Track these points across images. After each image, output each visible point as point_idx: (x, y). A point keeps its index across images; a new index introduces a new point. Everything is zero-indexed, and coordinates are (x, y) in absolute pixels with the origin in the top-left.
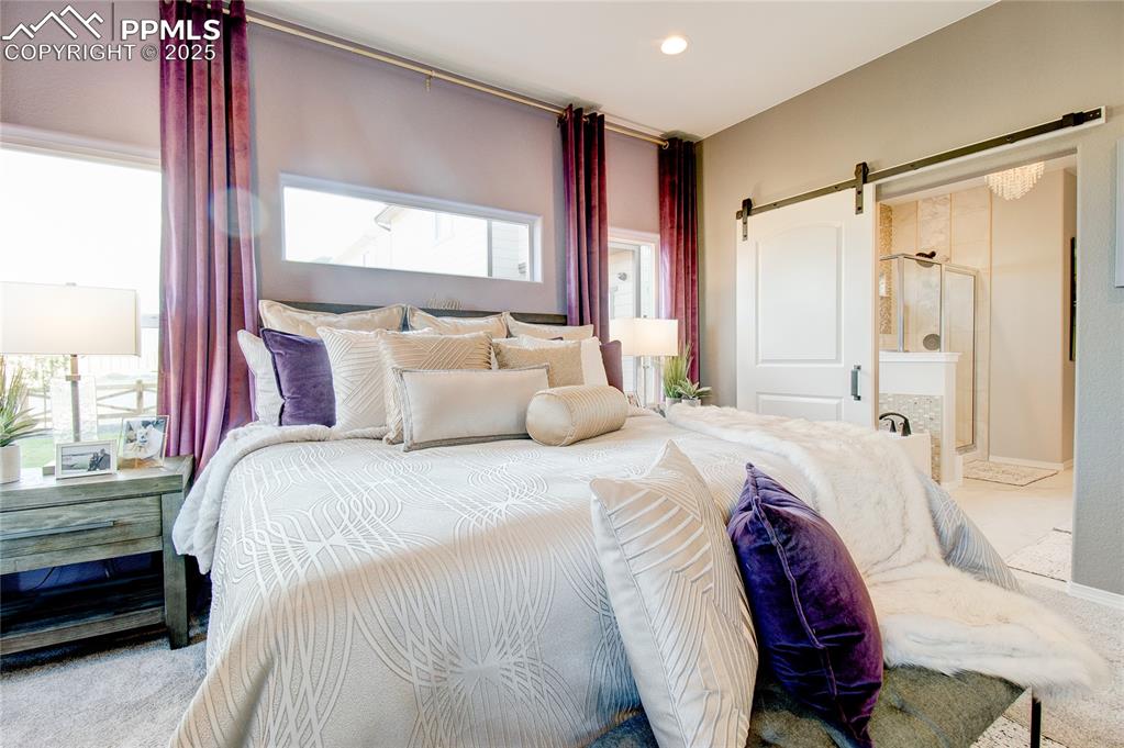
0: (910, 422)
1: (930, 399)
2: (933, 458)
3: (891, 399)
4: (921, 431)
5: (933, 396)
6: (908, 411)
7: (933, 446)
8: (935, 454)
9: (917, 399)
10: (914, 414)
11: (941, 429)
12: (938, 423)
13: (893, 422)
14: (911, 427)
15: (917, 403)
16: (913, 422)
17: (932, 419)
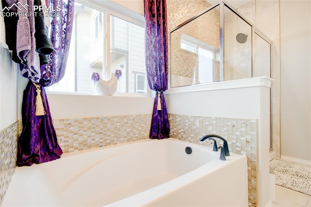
0: (228, 143)
1: (246, 123)
2: (249, 180)
3: (214, 122)
4: (238, 152)
5: (250, 120)
6: (227, 134)
7: (250, 168)
8: (252, 176)
9: (234, 122)
10: (232, 136)
11: (257, 152)
12: (254, 146)
13: (215, 142)
14: (230, 149)
15: (234, 126)
16: (231, 144)
17: (248, 142)
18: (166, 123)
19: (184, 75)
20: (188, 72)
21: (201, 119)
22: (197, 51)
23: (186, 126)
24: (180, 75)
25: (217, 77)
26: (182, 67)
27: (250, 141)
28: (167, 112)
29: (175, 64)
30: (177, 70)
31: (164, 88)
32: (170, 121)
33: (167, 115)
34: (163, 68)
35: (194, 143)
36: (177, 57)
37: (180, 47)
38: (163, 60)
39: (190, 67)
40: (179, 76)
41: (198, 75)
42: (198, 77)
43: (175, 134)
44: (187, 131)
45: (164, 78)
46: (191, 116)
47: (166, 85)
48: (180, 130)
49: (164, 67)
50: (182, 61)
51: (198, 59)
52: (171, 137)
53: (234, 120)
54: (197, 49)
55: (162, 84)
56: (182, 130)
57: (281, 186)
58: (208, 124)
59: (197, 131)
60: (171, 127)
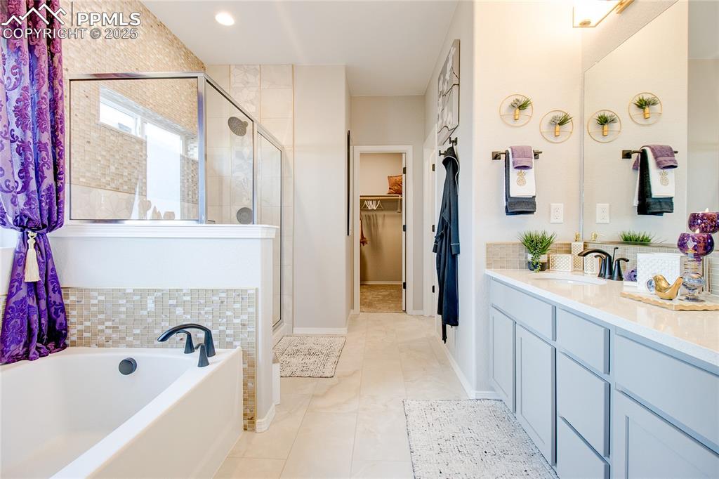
0: (213, 332)
1: (241, 294)
2: (245, 385)
3: (187, 298)
4: (230, 345)
5: (246, 290)
6: (211, 318)
7: (246, 366)
8: (249, 377)
9: (224, 295)
10: (220, 320)
11: (256, 339)
12: (252, 329)
13: (189, 336)
14: (215, 343)
15: (222, 302)
16: (218, 333)
17: (244, 325)
18: (56, 313)
19: (108, 187)
20: (121, 181)
21: (160, 294)
22: (142, 129)
23: (121, 313)
24: (99, 187)
25: (190, 193)
26: (105, 168)
27: (246, 323)
28: (58, 283)
29: (81, 159)
30: (88, 174)
31: (49, 223)
32: (68, 305)
33: (60, 293)
34: (49, 174)
35: (142, 346)
36: (89, 142)
37: (99, 120)
38: (47, 151)
39: (126, 168)
40: (94, 189)
41: (146, 187)
42: (146, 191)
43: (85, 335)
44: (123, 324)
45: (50, 197)
46: (134, 290)
47: (58, 215)
48: (104, 324)
49: (52, 170)
50: (104, 153)
51: (146, 151)
52: (71, 346)
53: (223, 292)
54: (142, 124)
55: (45, 213)
56: (109, 324)
57: (290, 376)
58: (175, 303)
59: (150, 320)
60: (71, 320)
